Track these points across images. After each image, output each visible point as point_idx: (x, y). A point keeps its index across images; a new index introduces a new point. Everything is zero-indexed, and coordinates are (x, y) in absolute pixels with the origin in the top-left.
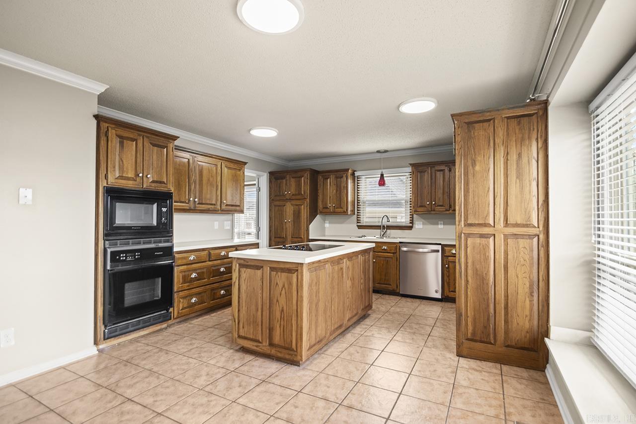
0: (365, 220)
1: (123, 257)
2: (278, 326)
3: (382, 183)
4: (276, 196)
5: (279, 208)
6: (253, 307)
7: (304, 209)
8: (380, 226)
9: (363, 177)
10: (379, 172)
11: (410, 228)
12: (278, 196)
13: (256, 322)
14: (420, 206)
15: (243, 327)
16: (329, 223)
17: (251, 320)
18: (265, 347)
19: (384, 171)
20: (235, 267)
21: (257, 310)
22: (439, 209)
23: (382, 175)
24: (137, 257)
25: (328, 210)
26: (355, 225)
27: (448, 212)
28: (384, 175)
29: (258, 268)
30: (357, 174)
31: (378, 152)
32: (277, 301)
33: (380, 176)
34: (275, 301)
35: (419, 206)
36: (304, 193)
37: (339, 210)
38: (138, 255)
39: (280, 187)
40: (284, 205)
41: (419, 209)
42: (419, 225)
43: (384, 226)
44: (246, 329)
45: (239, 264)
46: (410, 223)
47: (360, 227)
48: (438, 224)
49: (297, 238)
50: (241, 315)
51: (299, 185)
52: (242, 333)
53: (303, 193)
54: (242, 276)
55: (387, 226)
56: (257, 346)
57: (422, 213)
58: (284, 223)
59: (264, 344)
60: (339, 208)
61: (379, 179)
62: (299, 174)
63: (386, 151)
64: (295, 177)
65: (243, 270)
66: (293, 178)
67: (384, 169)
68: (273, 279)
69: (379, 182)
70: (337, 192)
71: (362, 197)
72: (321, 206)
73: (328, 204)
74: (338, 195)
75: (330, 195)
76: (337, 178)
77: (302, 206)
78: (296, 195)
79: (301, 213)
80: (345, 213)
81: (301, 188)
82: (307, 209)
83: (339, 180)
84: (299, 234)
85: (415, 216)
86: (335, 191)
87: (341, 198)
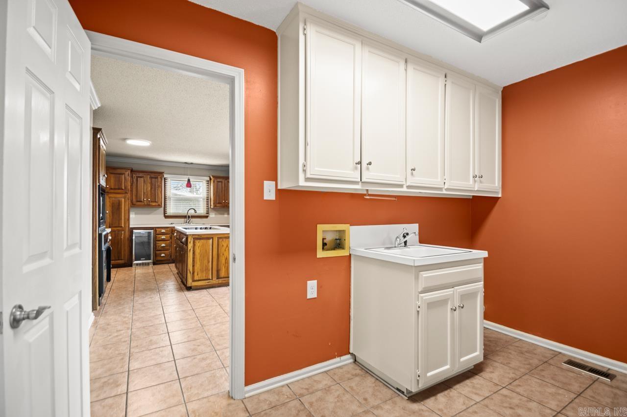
0: (171, 210)
2: (224, 267)
3: (189, 185)
6: (206, 261)
7: (125, 201)
8: (186, 216)
9: (169, 179)
11: (207, 217)
13: (208, 269)
14: (219, 203)
15: (198, 275)
16: (135, 214)
17: (204, 269)
18: (215, 281)
19: (190, 177)
20: (190, 240)
21: (209, 262)
23: (189, 180)
25: (142, 204)
26: (163, 215)
28: (191, 180)
29: (208, 239)
30: (165, 176)
31: (186, 163)
32: (223, 254)
33: (187, 180)
34: (221, 255)
35: (217, 203)
36: (125, 188)
37: (154, 204)
41: (218, 205)
42: (212, 215)
43: (189, 216)
44: (199, 275)
45: (193, 238)
46: (207, 214)
47: (166, 217)
50: (196, 268)
51: (119, 181)
52: (196, 278)
53: (123, 188)
54: (196, 245)
55: (191, 216)
56: (208, 283)
57: (219, 207)
59: (214, 279)
60: (153, 202)
61: (187, 182)
62: (119, 171)
63: (192, 163)
64: (114, 174)
65: (197, 241)
67: (190, 175)
68: (220, 244)
69: (187, 185)
70: (151, 189)
71: (168, 194)
72: (134, 200)
73: (143, 199)
74: (153, 192)
75: (145, 191)
76: (151, 178)
77: (123, 199)
78: (115, 189)
79: (122, 205)
80: (160, 206)
81: (121, 184)
82: (128, 202)
83: (153, 180)
84: (119, 224)
85: (210, 209)
86: (150, 188)
87: (155, 194)
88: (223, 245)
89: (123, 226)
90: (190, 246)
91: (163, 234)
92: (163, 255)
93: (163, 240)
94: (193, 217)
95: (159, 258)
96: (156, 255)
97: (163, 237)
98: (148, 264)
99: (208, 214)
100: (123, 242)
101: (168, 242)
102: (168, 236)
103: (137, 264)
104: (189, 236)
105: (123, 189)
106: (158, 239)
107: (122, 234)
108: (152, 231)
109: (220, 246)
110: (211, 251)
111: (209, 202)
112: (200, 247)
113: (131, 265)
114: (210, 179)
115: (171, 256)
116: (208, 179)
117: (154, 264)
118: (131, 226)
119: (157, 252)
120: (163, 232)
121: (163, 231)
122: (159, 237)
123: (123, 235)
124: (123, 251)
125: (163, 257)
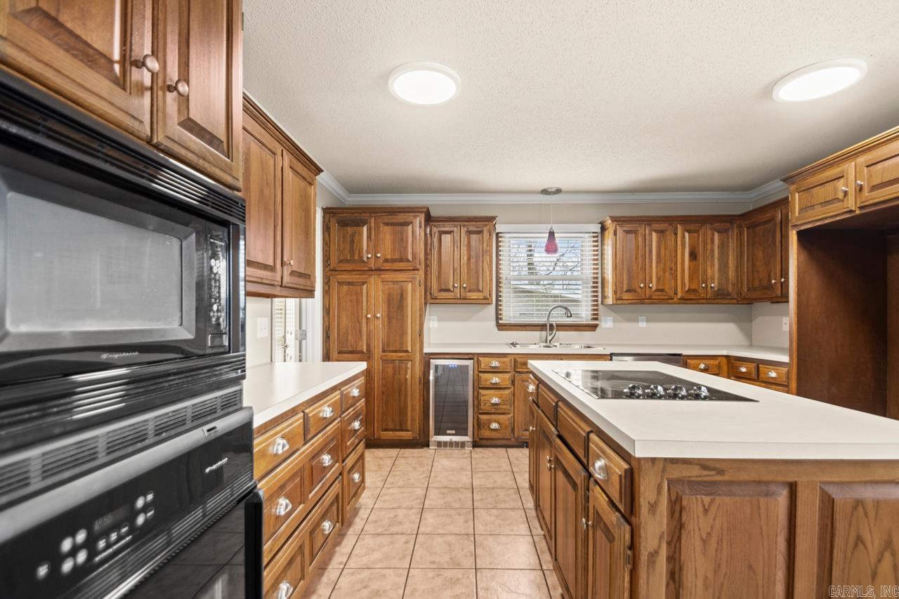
0: (509, 315)
1: (74, 552)
3: (551, 246)
4: (341, 261)
5: (351, 287)
7: (413, 290)
8: (545, 325)
9: (508, 236)
10: (547, 228)
11: (594, 328)
12: (347, 261)
14: (627, 291)
19: (555, 227)
22: (658, 296)
23: (552, 234)
24: (141, 520)
25: (452, 295)
26: (494, 323)
27: (671, 301)
28: (556, 235)
29: (765, 488)
30: (499, 228)
31: (545, 192)
33: (547, 235)
35: (625, 290)
36: (414, 257)
37: (474, 295)
38: (145, 509)
39: (352, 242)
40: (364, 283)
41: (626, 296)
42: (607, 323)
43: (551, 326)
45: (674, 482)
46: (594, 319)
47: (501, 327)
48: (637, 321)
49: (396, 351)
51: (400, 241)
53: (410, 258)
55: (558, 326)
57: (630, 302)
58: (364, 321)
60: (474, 291)
61: (546, 240)
62: (401, 218)
63: (558, 191)
64: (392, 224)
65: (693, 508)
66: (387, 224)
67: (554, 223)
68: (840, 526)
69: (547, 246)
70: (469, 259)
71: (505, 272)
72: (435, 287)
73: (451, 284)
74: (473, 266)
75: (456, 266)
76: (469, 233)
77: (410, 286)
78: (393, 261)
79: (407, 299)
80: (486, 301)
81: (406, 248)
82: (420, 291)
83: (474, 237)
84: (402, 344)
85: (600, 307)
86: (465, 258)
87: (477, 272)
88: (859, 539)
89: (409, 349)
90: (654, 528)
91: (495, 371)
92: (494, 426)
93: (495, 387)
94: (562, 327)
95: (486, 434)
96: (479, 425)
97: (495, 379)
98: (463, 445)
99: (596, 319)
100: (409, 389)
101: (507, 392)
102: (507, 376)
103: (439, 444)
104: (645, 466)
105: (408, 261)
106: (483, 384)
107: (407, 368)
108: (469, 363)
109: (839, 542)
110: (780, 575)
111: (600, 289)
112: (713, 544)
113: (426, 444)
114: (603, 229)
115: (513, 430)
116: (597, 228)
117: (476, 445)
118: (426, 351)
119: (480, 416)
120: (495, 367)
121: (495, 363)
122: (486, 380)
123: (409, 371)
124: (409, 409)
125: (495, 430)
